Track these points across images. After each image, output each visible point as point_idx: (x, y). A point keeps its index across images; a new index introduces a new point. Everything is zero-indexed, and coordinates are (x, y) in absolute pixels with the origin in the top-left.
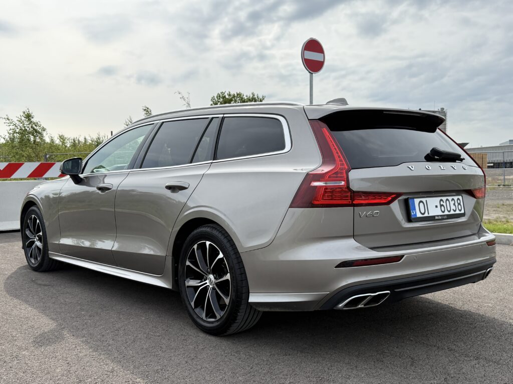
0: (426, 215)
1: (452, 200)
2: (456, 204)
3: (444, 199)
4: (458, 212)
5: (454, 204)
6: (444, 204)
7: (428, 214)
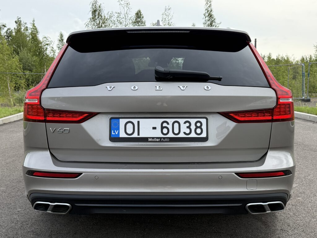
0: (135, 135)
1: (185, 123)
2: (193, 127)
3: (171, 121)
4: (193, 135)
5: (189, 127)
6: (170, 127)
7: (139, 134)
